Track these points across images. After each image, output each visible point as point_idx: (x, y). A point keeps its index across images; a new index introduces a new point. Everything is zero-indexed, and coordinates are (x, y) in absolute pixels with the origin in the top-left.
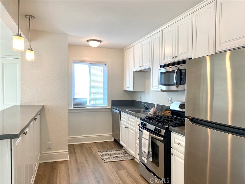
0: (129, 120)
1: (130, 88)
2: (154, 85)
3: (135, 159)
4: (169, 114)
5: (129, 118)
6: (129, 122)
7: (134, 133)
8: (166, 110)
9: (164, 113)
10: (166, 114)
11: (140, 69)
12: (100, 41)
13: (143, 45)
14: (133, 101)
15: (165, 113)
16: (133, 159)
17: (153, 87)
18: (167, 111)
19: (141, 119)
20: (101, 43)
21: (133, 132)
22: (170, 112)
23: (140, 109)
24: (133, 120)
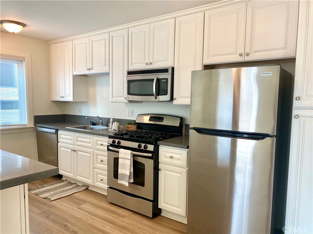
0: (77, 141)
1: (66, 98)
2: (115, 95)
3: (89, 188)
4: (133, 128)
5: (78, 138)
6: (78, 143)
8: (129, 124)
9: (127, 127)
10: (130, 129)
11: (87, 72)
12: (24, 25)
13: (92, 41)
14: (65, 115)
16: (87, 189)
17: (113, 97)
18: (131, 125)
20: (25, 28)
21: (89, 155)
23: (86, 126)
24: (89, 140)
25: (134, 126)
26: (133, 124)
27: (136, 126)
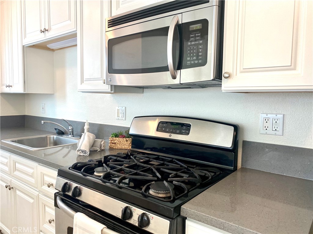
0: (16, 169)
1: (14, 87)
2: (86, 76)
4: (125, 145)
5: (17, 165)
6: (17, 173)
7: (33, 203)
8: (116, 136)
9: (113, 143)
10: (119, 146)
15: (115, 143)
17: (82, 82)
18: (120, 139)
19: (62, 173)
22: (127, 139)
23: (44, 136)
25: (127, 141)
26: (124, 137)
27: (130, 140)
